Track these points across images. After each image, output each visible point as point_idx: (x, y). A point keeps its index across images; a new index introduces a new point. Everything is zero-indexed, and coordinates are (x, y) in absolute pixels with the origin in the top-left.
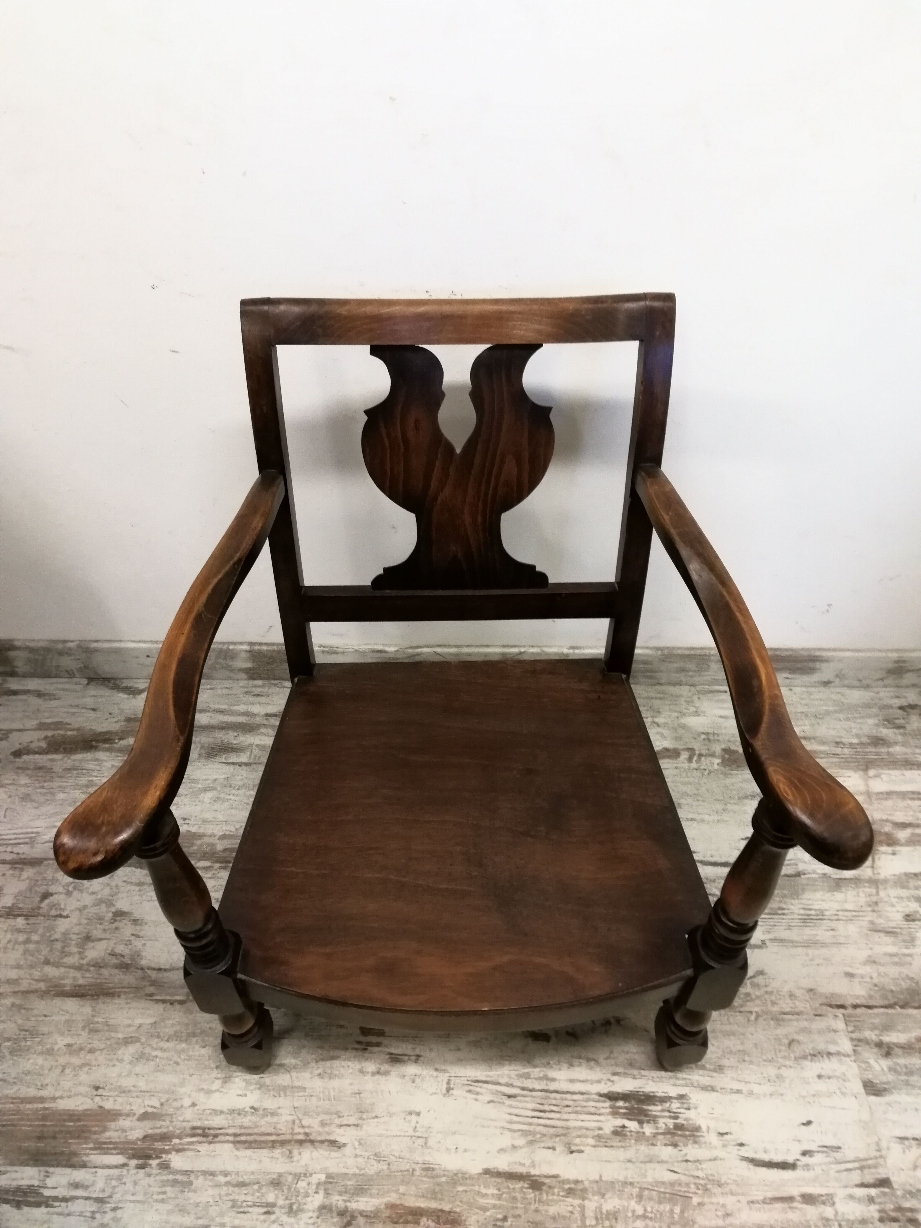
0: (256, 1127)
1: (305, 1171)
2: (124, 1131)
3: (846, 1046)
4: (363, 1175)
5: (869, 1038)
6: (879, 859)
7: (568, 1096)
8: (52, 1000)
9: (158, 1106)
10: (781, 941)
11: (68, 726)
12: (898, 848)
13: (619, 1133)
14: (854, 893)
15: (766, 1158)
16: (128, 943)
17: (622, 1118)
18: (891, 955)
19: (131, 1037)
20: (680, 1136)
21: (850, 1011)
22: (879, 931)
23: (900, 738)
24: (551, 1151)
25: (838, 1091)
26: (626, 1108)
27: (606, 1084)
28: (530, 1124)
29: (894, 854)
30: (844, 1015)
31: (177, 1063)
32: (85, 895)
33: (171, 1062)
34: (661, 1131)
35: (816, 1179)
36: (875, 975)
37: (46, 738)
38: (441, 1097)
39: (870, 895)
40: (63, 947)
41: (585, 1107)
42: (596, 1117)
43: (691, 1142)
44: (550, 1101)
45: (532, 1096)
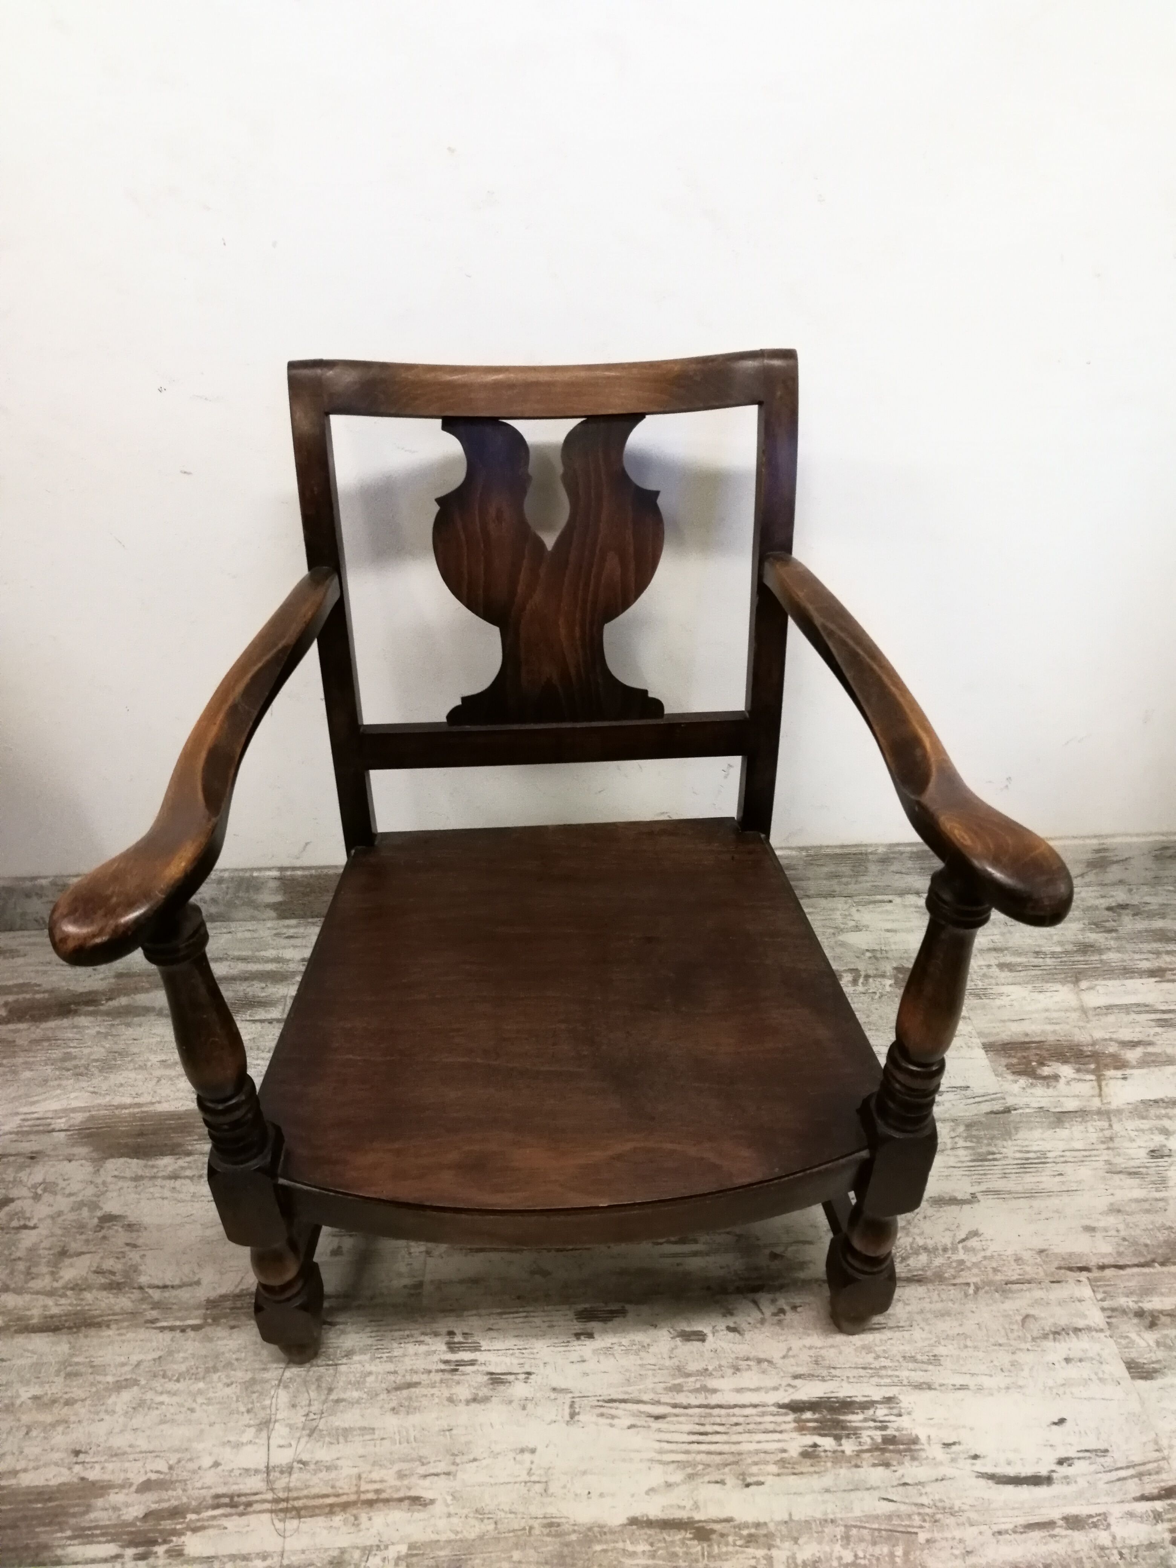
0: (307, 1487)
1: (377, 1543)
2: (115, 1509)
3: (1097, 1318)
4: (461, 1541)
5: (1125, 1306)
6: (1107, 1084)
7: (737, 1411)
8: (12, 1338)
9: (166, 1470)
10: (997, 1192)
11: (37, 988)
12: (1128, 1072)
13: (810, 1454)
14: (1081, 1128)
15: (1011, 1471)
16: (120, 1255)
17: (812, 1434)
18: (1137, 1201)
19: (126, 1380)
20: (892, 1451)
21: (1096, 1274)
22: (1120, 1172)
23: (1112, 943)
24: (718, 1486)
25: (1093, 1377)
26: (816, 1421)
27: (786, 1391)
28: (687, 1452)
29: (1125, 1078)
30: (1088, 1278)
31: (192, 1410)
32: (59, 1197)
33: (183, 1410)
34: (865, 1447)
35: (1080, 1494)
36: (1121, 1227)
37: (6, 1004)
38: (564, 1425)
39: (1102, 1130)
40: (29, 1268)
41: (760, 1423)
42: (776, 1436)
43: (908, 1458)
44: (712, 1420)
45: (687, 1415)
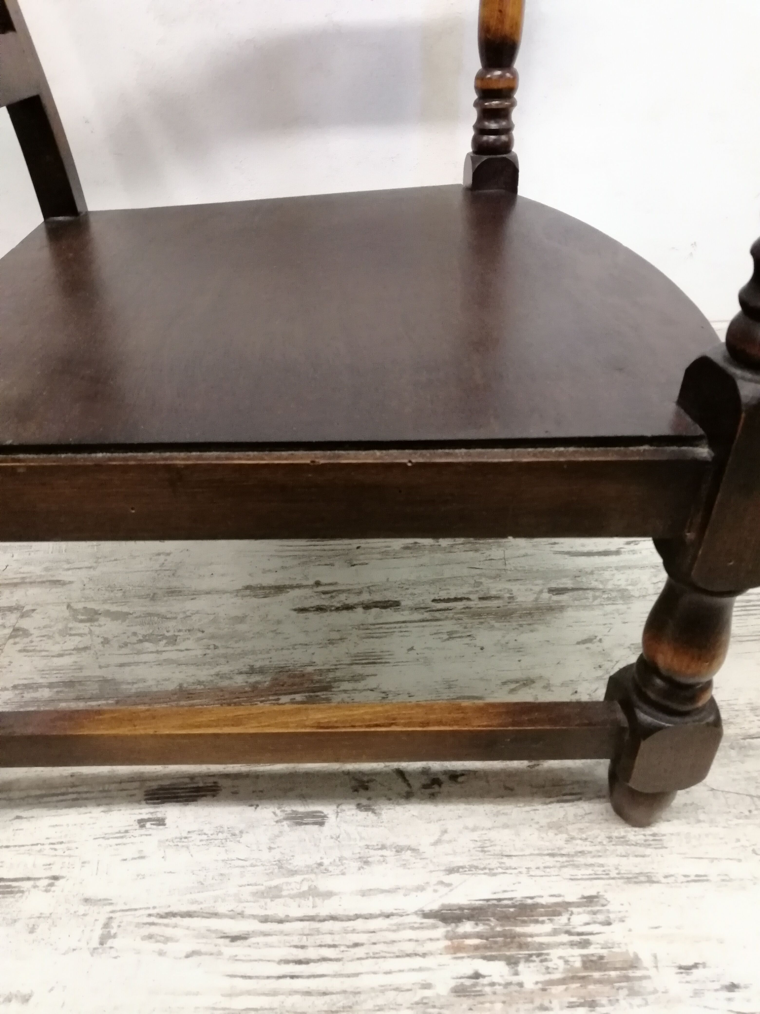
7: (359, 924)
13: (468, 989)
17: (473, 957)
20: (599, 982)
26: (479, 936)
27: (435, 891)
28: (274, 993)
34: (557, 976)
38: (87, 955)
41: (393, 942)
42: (417, 962)
43: (623, 993)
44: (320, 939)
45: (282, 933)
